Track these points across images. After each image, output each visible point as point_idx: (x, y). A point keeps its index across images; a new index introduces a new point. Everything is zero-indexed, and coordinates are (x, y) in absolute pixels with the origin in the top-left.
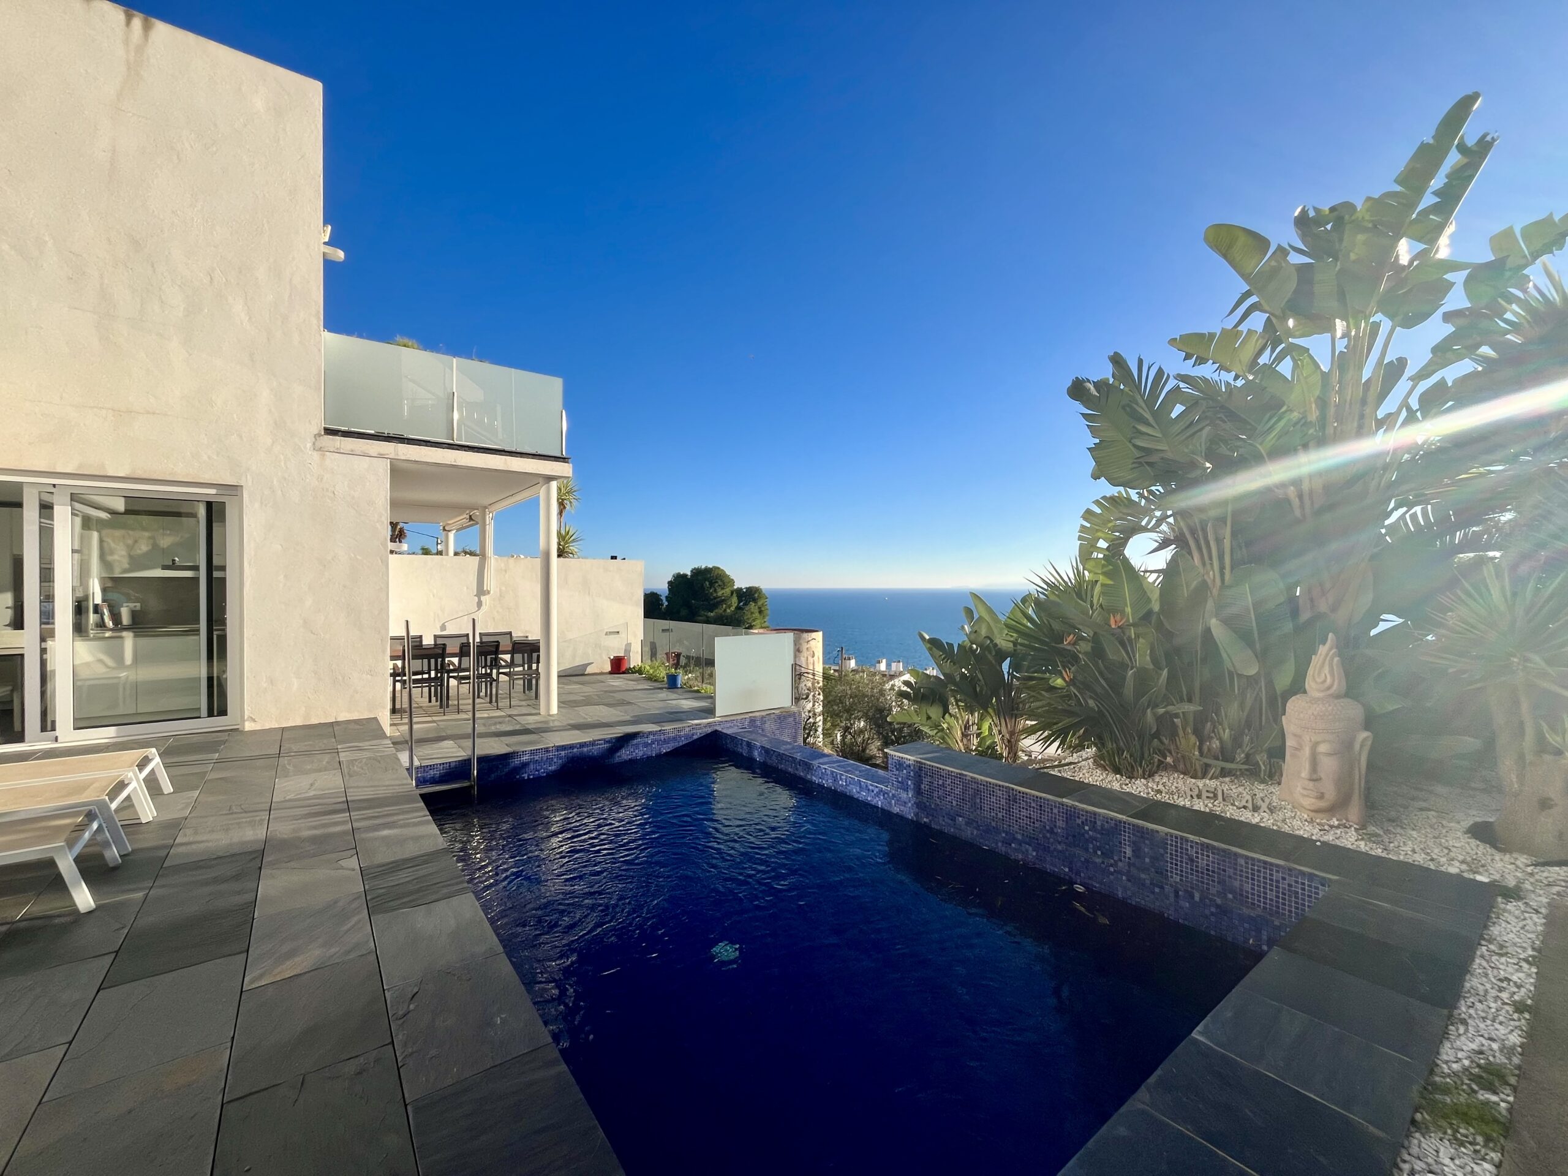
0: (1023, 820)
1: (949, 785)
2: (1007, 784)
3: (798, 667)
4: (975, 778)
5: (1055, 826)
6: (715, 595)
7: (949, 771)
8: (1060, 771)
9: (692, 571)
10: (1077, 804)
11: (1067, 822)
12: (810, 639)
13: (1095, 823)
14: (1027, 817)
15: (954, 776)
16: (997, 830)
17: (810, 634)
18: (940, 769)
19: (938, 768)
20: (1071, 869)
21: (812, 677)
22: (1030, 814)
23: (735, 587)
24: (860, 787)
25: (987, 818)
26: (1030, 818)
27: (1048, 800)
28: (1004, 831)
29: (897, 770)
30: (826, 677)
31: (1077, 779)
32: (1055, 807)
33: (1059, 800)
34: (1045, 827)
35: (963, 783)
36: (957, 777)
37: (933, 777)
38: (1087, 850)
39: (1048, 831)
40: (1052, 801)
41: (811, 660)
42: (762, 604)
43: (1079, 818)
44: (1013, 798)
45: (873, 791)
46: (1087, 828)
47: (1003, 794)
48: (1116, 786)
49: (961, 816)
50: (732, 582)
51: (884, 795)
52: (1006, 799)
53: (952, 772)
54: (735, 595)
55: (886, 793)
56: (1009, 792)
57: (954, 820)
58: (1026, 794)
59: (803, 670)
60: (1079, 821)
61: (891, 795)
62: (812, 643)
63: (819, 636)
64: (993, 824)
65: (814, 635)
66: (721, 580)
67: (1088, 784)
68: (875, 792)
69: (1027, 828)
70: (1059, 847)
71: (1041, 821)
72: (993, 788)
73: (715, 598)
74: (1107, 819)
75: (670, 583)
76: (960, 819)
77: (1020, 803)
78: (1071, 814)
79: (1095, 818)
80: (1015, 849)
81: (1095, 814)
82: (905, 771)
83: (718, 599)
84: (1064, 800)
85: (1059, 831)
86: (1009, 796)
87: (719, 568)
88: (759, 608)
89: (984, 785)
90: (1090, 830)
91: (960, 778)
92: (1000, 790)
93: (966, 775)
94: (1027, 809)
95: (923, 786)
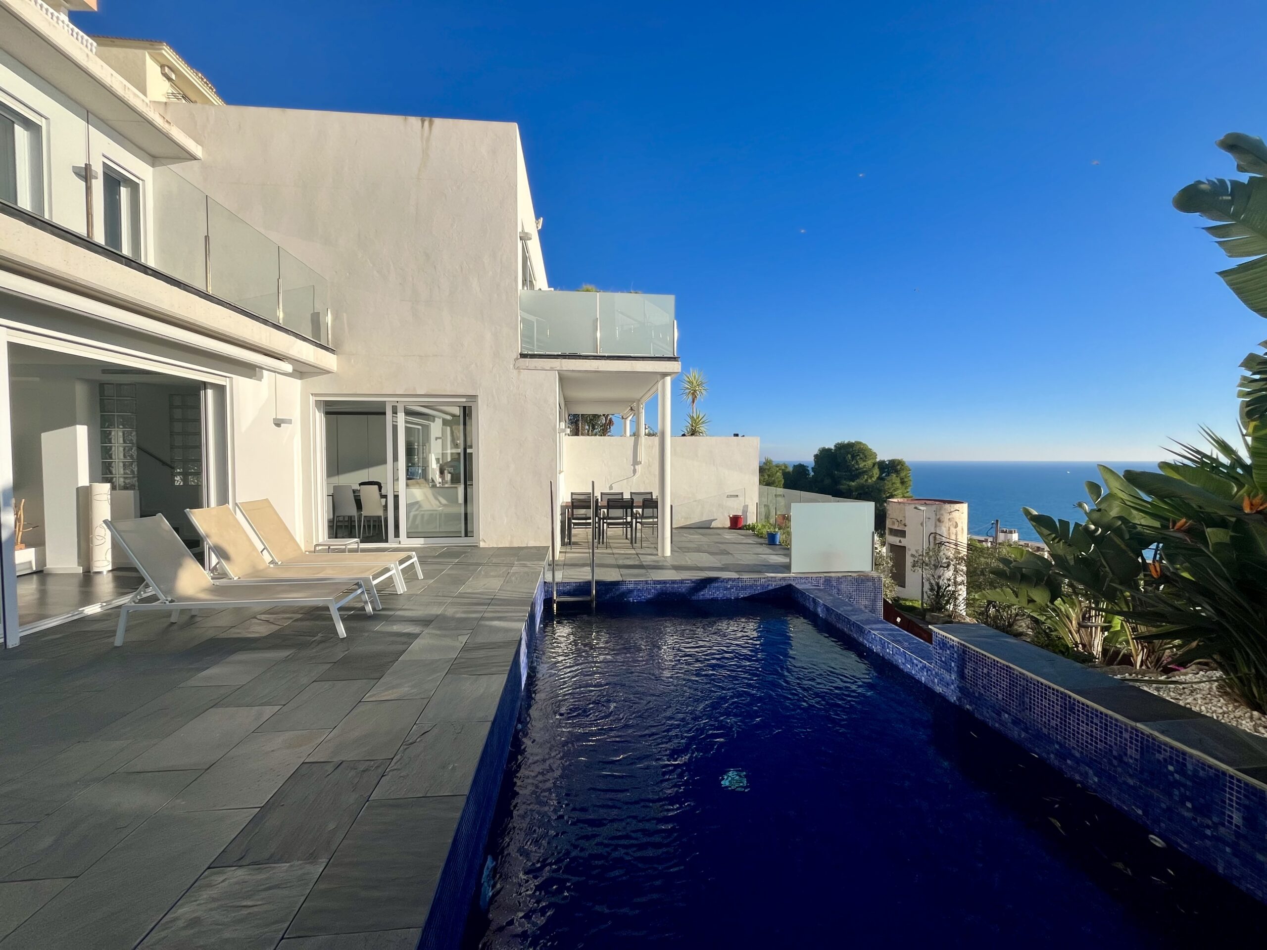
0: (1082, 735)
1: (994, 675)
2: (1062, 689)
3: (938, 537)
4: (1023, 674)
5: (1126, 754)
6: (857, 467)
7: (994, 660)
8: (1158, 689)
9: (835, 446)
10: (1156, 734)
11: (1142, 754)
12: (952, 510)
13: (1185, 765)
14: (1087, 733)
15: (1001, 667)
16: (1049, 740)
17: (952, 505)
18: (985, 656)
19: (983, 655)
20: (1145, 812)
21: (954, 547)
22: (1092, 731)
23: (878, 460)
24: (905, 659)
25: (1038, 722)
26: (1092, 736)
27: (1116, 720)
28: (1057, 743)
29: (941, 648)
30: (970, 547)
31: (1181, 703)
32: (1126, 730)
33: (1133, 724)
34: (1111, 751)
35: (1010, 676)
36: (1004, 669)
37: (977, 663)
38: (1170, 795)
39: (1115, 758)
40: (1122, 722)
41: (953, 530)
42: (906, 476)
43: (1160, 752)
44: (1070, 707)
45: (917, 666)
46: (1171, 768)
47: (1057, 700)
48: (1247, 725)
49: (1007, 713)
50: (875, 455)
51: (927, 672)
52: (1061, 706)
53: (998, 662)
54: (876, 467)
55: (930, 670)
56: (1065, 700)
57: (999, 714)
58: (1087, 706)
59: (944, 539)
60: (1160, 757)
61: (934, 673)
62: (955, 514)
63: (964, 508)
64: (1045, 731)
65: (957, 506)
66: (863, 454)
67: (1199, 715)
68: (919, 667)
69: (1087, 746)
70: (1131, 782)
71: (1106, 743)
72: (1046, 690)
73: (857, 469)
74: (1203, 765)
75: (816, 456)
76: (1006, 716)
77: (1079, 715)
78: (1148, 746)
79: (1184, 759)
80: (1071, 767)
81: (1184, 753)
82: (948, 652)
83: (860, 471)
84: (1140, 726)
85: (1131, 761)
86: (1065, 704)
87: (860, 443)
88: (901, 479)
89: (1034, 684)
90: (1176, 771)
91: (1007, 671)
92: (1053, 694)
93: (1014, 669)
94: (1087, 724)
95: (966, 671)
